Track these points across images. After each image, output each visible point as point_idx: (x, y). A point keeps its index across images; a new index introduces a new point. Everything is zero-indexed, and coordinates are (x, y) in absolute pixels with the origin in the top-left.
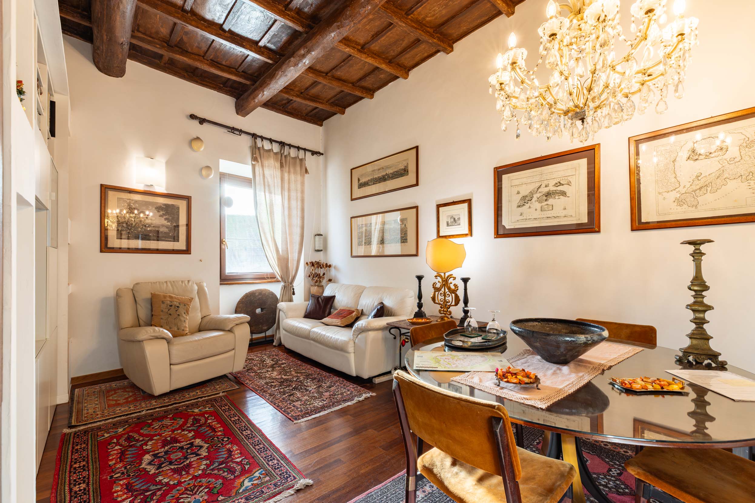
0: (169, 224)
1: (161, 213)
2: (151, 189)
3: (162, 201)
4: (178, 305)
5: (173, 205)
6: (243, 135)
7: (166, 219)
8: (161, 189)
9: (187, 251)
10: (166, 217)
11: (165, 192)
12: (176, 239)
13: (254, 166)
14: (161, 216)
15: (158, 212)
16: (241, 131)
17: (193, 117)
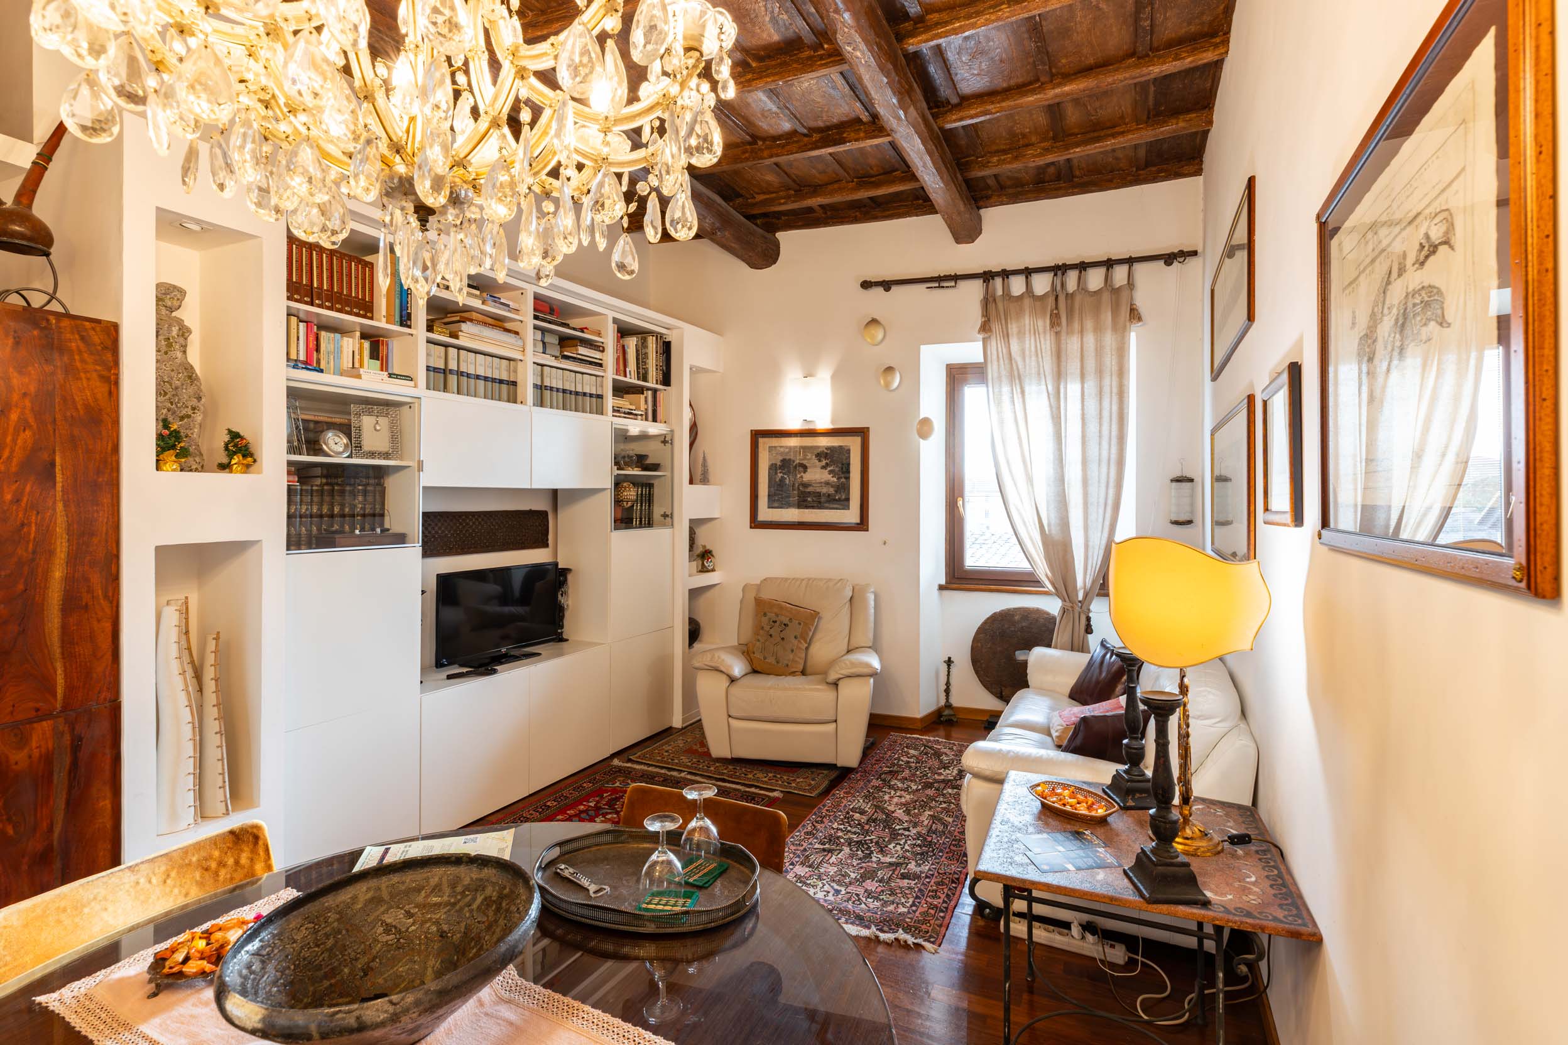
0: (835, 480)
1: (824, 463)
2: (811, 427)
3: (824, 442)
4: (786, 621)
5: (841, 447)
6: (962, 284)
7: (830, 472)
8: (824, 423)
9: (862, 525)
10: (832, 468)
11: (831, 427)
12: (844, 503)
13: (985, 341)
14: (824, 467)
15: (820, 461)
16: (956, 278)
17: (866, 285)
